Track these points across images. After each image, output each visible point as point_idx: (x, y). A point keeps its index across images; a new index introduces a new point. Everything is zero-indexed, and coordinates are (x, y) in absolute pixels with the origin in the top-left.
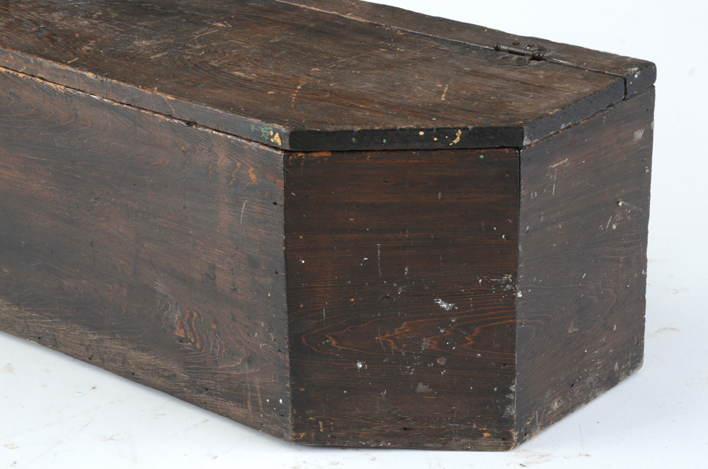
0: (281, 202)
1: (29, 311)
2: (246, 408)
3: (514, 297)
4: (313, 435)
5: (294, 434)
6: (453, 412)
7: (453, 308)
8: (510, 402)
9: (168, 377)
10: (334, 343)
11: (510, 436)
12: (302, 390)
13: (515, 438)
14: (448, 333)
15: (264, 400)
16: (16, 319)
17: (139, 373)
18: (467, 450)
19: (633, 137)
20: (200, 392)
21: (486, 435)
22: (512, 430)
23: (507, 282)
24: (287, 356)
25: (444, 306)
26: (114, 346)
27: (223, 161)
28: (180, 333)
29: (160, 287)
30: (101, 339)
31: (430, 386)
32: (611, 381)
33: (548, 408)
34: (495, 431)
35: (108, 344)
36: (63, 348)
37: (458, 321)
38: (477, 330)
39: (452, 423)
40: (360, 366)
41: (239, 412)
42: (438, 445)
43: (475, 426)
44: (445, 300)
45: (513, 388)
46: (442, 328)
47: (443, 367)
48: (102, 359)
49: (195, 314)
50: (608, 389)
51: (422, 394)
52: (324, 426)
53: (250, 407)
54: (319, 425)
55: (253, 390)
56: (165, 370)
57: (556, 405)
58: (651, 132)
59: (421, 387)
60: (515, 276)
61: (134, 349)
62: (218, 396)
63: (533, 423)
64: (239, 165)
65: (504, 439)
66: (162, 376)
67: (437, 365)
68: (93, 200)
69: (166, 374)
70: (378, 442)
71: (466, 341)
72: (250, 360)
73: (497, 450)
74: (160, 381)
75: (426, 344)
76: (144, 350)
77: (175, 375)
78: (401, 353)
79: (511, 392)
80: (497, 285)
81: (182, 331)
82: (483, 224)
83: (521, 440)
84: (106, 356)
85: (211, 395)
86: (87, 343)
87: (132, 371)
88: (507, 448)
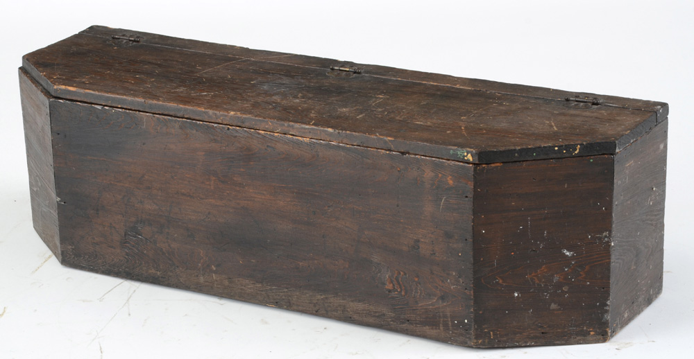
0: (471, 195)
1: (270, 286)
2: (439, 329)
3: (610, 245)
4: (486, 341)
5: (475, 341)
6: (572, 320)
7: (573, 255)
8: (607, 311)
9: (378, 317)
10: (501, 281)
11: (606, 333)
12: (481, 312)
13: (609, 334)
14: (570, 270)
15: (453, 322)
16: (259, 292)
17: (356, 317)
18: (580, 344)
19: (659, 148)
20: (403, 323)
21: (592, 333)
22: (607, 329)
23: (606, 237)
24: (472, 292)
25: (568, 254)
26: (336, 301)
27: (429, 174)
28: (389, 286)
29: (376, 258)
30: (326, 298)
31: (559, 305)
32: (649, 301)
33: (623, 316)
34: (598, 330)
35: (332, 300)
36: (295, 307)
37: (575, 263)
38: (587, 267)
39: (571, 327)
40: (516, 295)
41: (434, 332)
42: (563, 342)
43: (585, 328)
44: (568, 250)
45: (608, 303)
46: (566, 268)
47: (566, 292)
48: (326, 311)
49: (402, 273)
50: (648, 306)
51: (553, 310)
52: (493, 335)
53: (442, 328)
54: (490, 334)
55: (445, 316)
56: (376, 312)
57: (626, 315)
58: (667, 145)
59: (553, 306)
60: (610, 232)
61: (352, 301)
62: (416, 324)
63: (617, 325)
64: (440, 175)
65: (603, 335)
66: (375, 316)
67: (563, 291)
68: (326, 208)
69: (377, 314)
70: (526, 342)
71: (581, 275)
72: (443, 298)
73: (598, 342)
74: (371, 320)
75: (556, 278)
76: (359, 301)
77: (384, 315)
78: (541, 285)
79: (607, 305)
80: (600, 239)
81: (391, 285)
82: (591, 202)
83: (612, 336)
84: (329, 309)
85: (412, 324)
86: (315, 302)
87: (350, 316)
88: (604, 340)
